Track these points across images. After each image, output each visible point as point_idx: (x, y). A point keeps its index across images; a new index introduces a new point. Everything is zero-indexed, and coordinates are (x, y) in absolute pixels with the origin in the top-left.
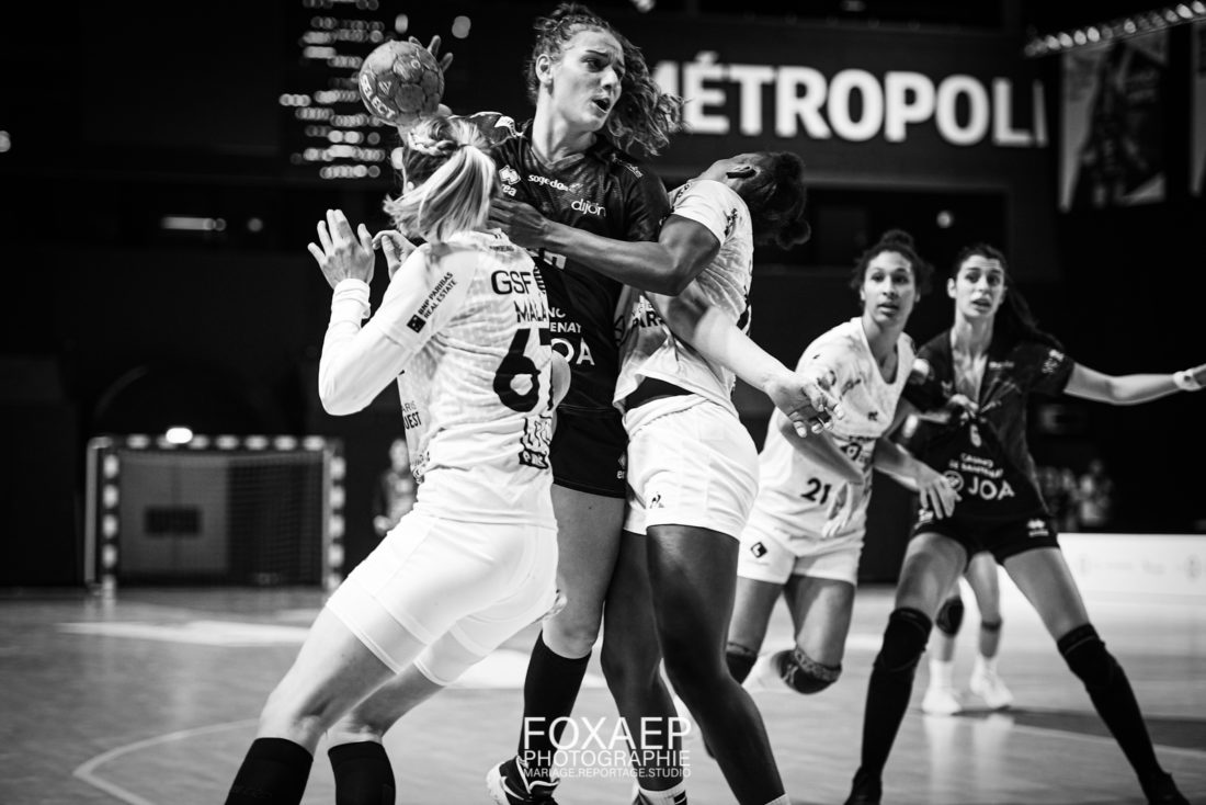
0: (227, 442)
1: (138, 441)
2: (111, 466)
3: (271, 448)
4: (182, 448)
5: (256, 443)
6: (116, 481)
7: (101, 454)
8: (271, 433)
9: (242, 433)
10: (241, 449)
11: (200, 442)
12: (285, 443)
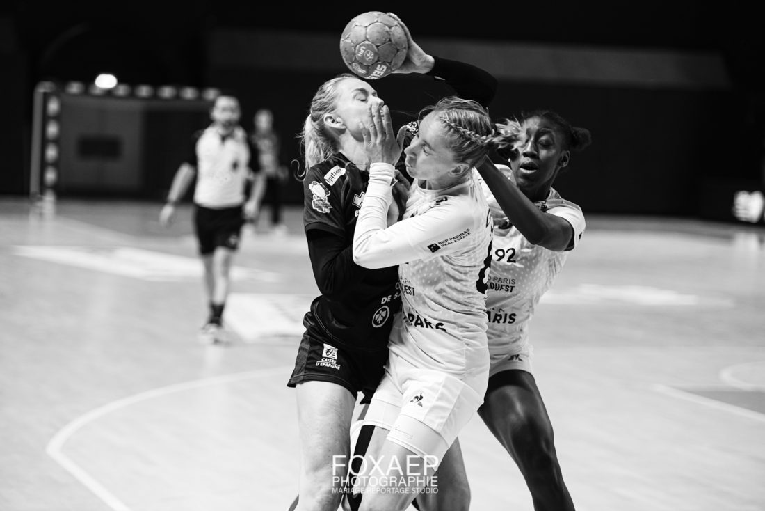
0: (144, 91)
1: (75, 88)
2: (53, 106)
3: (178, 97)
4: (109, 93)
5: (167, 92)
6: (58, 118)
7: (46, 97)
8: (179, 83)
9: (156, 84)
10: (155, 97)
11: (122, 90)
12: (189, 93)
